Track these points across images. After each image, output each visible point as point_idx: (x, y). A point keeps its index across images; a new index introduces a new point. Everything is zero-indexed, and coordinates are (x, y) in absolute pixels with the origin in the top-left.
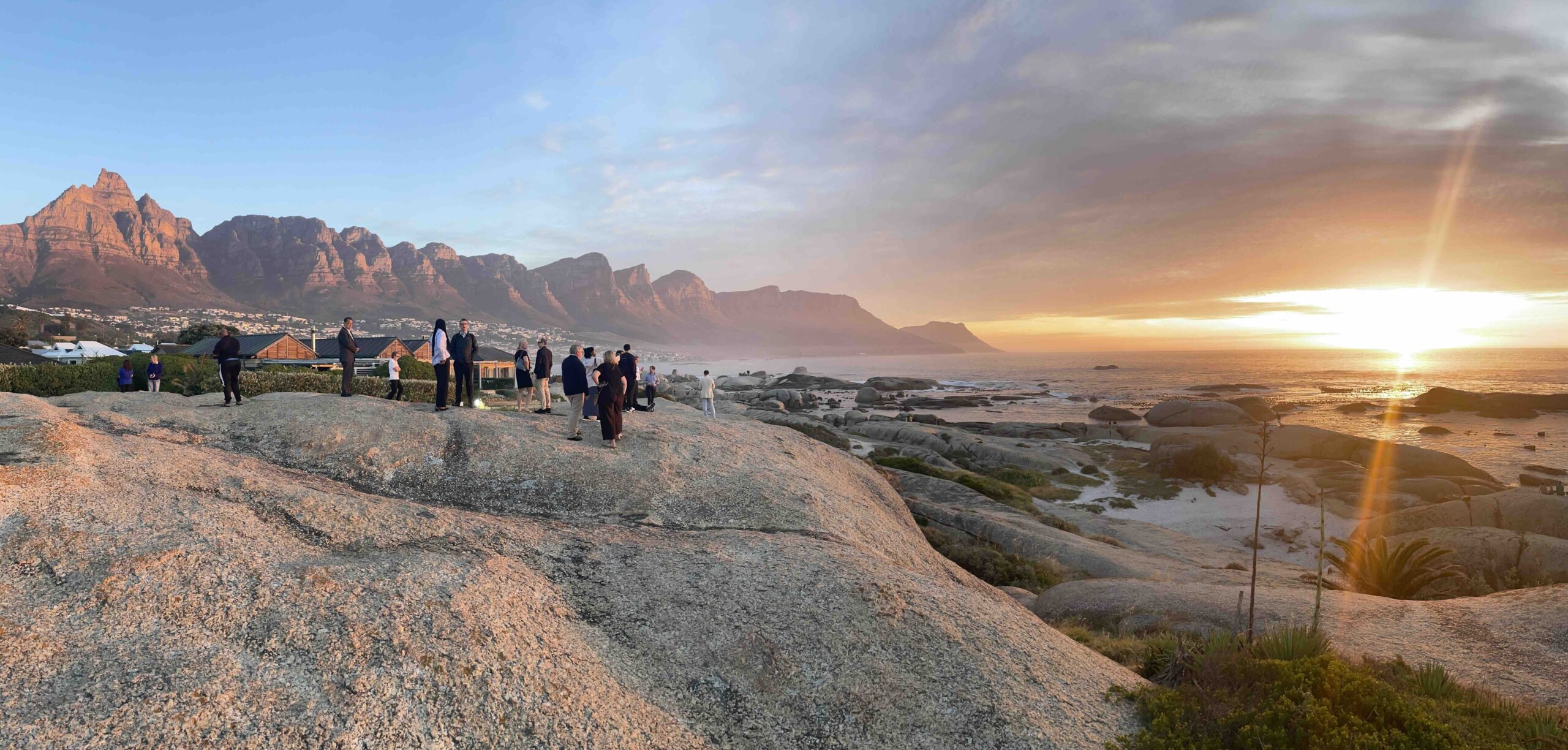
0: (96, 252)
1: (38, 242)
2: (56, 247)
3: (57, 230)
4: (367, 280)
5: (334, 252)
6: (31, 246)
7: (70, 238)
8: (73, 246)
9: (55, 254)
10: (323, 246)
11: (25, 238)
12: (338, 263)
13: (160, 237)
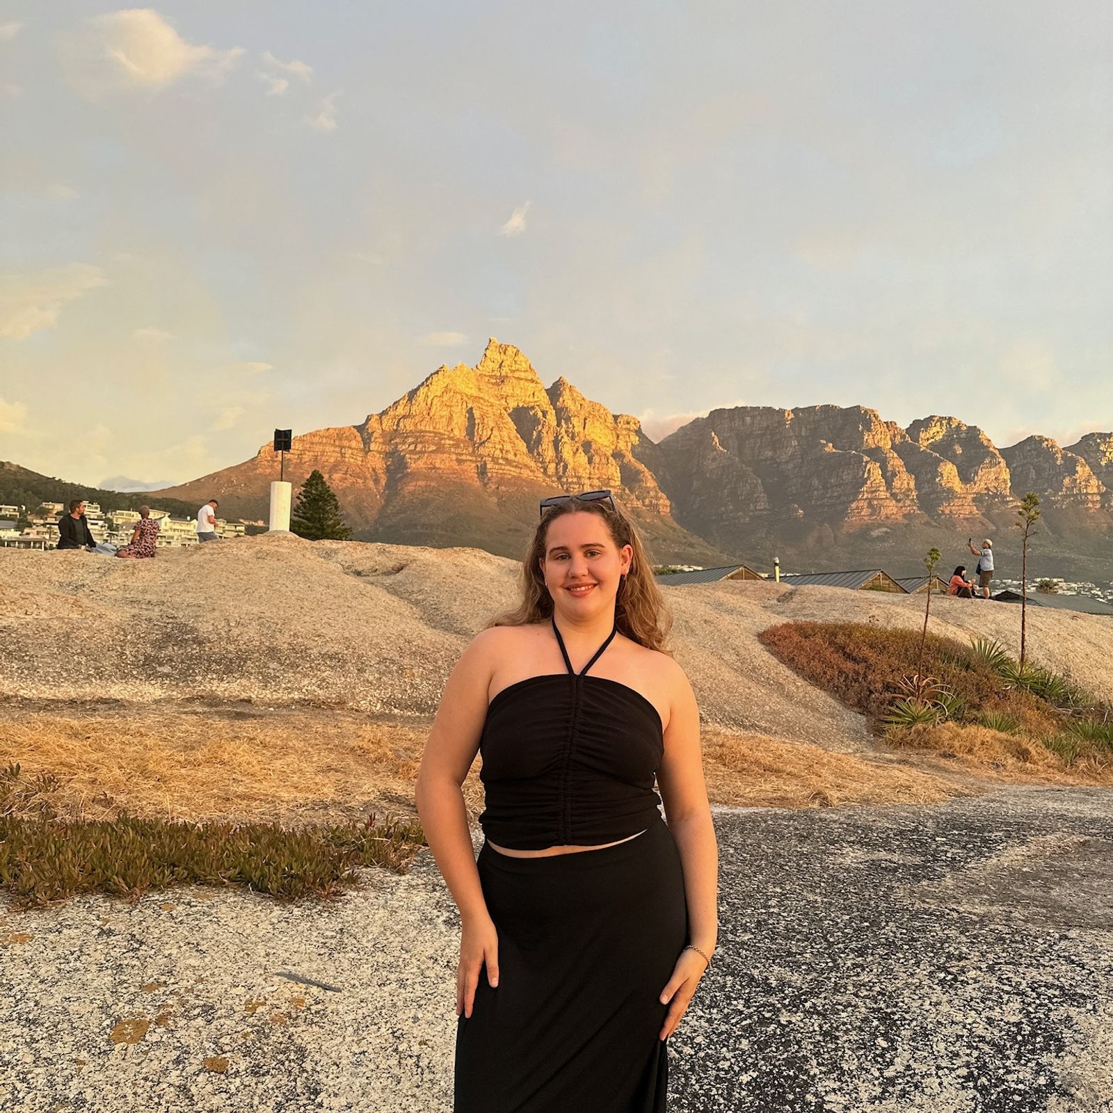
0: (482, 471)
1: (388, 455)
2: (416, 464)
3: (419, 436)
4: (963, 508)
5: (896, 462)
6: (377, 462)
7: (440, 449)
8: (445, 463)
9: (414, 476)
10: (876, 454)
11: (366, 450)
12: (905, 481)
13: (587, 446)
